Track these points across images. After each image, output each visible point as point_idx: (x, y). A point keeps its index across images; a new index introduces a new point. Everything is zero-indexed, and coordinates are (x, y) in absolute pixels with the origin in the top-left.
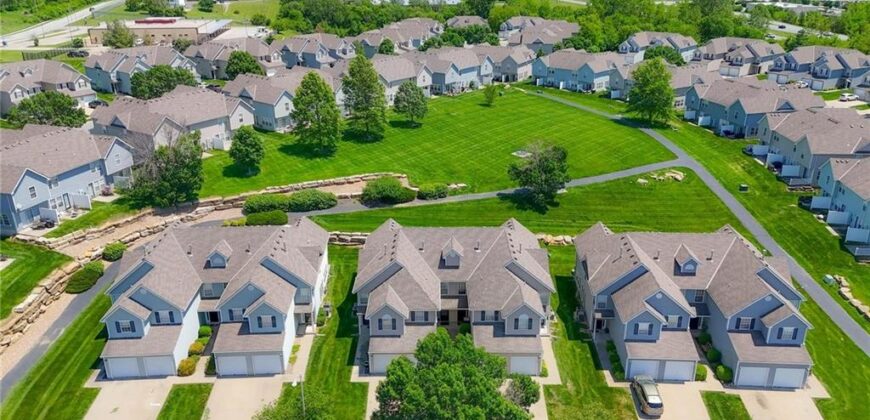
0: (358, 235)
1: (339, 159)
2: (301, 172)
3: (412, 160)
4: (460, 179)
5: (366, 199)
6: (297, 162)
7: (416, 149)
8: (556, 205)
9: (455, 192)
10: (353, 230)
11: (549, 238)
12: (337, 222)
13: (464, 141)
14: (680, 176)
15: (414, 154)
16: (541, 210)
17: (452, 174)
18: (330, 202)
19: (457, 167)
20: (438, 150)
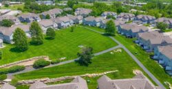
0: (31, 81)
1: (28, 52)
2: (15, 58)
3: (50, 50)
4: (64, 56)
5: (35, 66)
6: (14, 54)
7: (52, 46)
8: (90, 63)
9: (62, 61)
10: (29, 79)
11: (90, 75)
12: (24, 76)
13: (65, 43)
14: (120, 50)
15: (51, 49)
16: (87, 65)
17: (62, 55)
18: (23, 68)
19: (64, 52)
20: (58, 47)
